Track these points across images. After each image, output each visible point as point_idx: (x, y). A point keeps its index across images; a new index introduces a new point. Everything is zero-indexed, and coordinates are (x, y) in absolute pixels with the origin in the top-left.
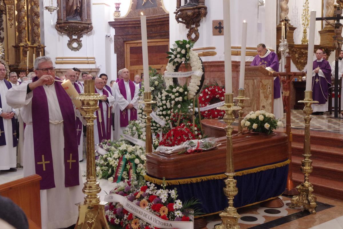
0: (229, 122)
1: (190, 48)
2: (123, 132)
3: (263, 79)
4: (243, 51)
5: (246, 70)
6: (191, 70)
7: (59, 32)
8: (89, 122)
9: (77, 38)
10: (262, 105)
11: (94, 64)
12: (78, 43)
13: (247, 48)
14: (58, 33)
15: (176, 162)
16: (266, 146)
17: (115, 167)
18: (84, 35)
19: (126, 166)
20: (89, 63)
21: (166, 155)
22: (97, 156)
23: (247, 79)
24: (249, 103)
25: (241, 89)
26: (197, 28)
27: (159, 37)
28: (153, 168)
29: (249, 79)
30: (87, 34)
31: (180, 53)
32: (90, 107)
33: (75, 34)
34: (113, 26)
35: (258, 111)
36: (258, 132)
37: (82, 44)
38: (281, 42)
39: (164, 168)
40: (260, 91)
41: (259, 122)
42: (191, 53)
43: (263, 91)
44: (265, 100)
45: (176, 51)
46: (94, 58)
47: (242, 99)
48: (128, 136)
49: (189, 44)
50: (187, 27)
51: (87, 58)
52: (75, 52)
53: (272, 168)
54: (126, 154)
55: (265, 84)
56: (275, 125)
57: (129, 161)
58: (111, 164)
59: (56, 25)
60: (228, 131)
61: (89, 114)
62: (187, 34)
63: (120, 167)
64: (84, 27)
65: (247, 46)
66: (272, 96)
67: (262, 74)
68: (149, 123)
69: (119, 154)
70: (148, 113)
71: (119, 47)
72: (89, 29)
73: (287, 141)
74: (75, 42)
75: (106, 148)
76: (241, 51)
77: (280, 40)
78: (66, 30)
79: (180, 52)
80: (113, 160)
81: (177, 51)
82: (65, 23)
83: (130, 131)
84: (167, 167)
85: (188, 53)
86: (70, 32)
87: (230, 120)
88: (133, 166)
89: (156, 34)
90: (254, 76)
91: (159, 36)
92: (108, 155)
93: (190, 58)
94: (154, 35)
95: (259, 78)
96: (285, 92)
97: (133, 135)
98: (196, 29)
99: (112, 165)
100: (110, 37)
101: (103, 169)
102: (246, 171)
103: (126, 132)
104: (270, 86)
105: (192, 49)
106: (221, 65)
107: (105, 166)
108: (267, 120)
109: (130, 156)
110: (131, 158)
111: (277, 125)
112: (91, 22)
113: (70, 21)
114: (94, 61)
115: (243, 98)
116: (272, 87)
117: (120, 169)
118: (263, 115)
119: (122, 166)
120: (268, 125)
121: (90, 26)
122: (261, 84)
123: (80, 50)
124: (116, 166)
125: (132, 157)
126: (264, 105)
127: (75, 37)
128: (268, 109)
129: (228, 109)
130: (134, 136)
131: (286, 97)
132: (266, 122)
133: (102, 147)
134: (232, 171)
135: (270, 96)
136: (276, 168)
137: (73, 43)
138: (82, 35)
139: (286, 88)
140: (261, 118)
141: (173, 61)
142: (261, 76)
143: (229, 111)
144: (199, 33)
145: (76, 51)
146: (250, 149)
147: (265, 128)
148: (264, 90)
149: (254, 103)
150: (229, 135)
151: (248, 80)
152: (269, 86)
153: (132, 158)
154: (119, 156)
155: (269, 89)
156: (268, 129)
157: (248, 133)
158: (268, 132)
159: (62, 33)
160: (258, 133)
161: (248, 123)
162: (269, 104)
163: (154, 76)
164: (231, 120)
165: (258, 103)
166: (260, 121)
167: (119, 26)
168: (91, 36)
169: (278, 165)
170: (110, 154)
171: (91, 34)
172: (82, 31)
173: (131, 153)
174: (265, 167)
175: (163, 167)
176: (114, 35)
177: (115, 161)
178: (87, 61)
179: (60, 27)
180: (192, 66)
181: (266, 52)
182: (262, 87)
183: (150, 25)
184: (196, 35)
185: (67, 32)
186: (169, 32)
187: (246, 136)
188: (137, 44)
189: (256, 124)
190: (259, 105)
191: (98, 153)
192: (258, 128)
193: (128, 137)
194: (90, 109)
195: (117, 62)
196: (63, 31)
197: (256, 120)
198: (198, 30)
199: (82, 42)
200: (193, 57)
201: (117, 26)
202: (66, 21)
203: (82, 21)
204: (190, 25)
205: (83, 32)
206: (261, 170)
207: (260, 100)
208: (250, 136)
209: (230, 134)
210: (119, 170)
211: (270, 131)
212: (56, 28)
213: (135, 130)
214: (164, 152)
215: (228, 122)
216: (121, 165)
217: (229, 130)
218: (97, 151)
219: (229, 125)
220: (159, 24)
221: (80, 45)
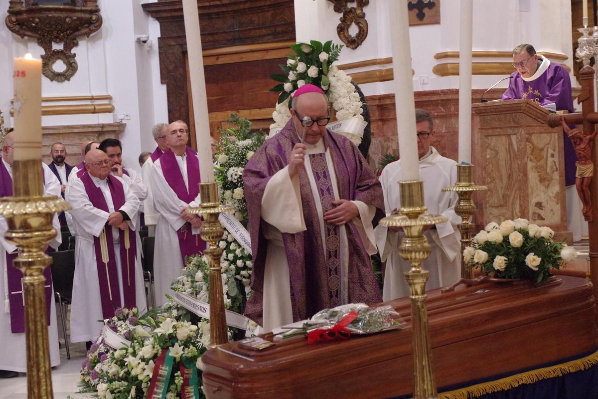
0: (416, 258)
1: (329, 62)
2: (173, 287)
3: (534, 133)
4: (465, 65)
5: (477, 112)
6: (335, 119)
7: (16, 35)
8: (31, 275)
9: (64, 48)
10: (534, 200)
11: (110, 112)
12: (66, 61)
13: (475, 55)
14: (13, 37)
15: (282, 370)
16: (532, 316)
17: (144, 381)
18: (81, 40)
19: (172, 377)
20: (97, 111)
21: (253, 353)
22: (103, 353)
23: (492, 136)
24: (501, 196)
25: (463, 163)
26: (362, 10)
27: (271, 37)
28: (219, 389)
29: (497, 134)
30: (88, 37)
31: (303, 76)
32: (31, 232)
33: (57, 37)
34: (154, 15)
35: (507, 221)
36: (510, 277)
37: (75, 63)
38: (582, 35)
39: (247, 389)
40: (526, 165)
41: (511, 251)
42: (334, 76)
43: (534, 164)
44: (543, 188)
45: (295, 72)
46: (109, 98)
47: (468, 189)
48: (185, 295)
49: (328, 52)
50: (337, 10)
51: (92, 99)
52: (60, 84)
53: (551, 377)
54: (173, 346)
55: (541, 145)
56: (557, 256)
57: (183, 365)
58: (133, 373)
59: (9, 17)
60: (414, 284)
61: (29, 252)
62: (337, 25)
63: (157, 383)
64: (79, 19)
65: (476, 49)
66: (560, 176)
67: (530, 119)
68: (216, 265)
69: (154, 347)
70: (213, 238)
71: (171, 68)
72: (92, 23)
73: (591, 300)
74: (59, 58)
75: (125, 331)
76: (459, 63)
77: (581, 30)
78: (34, 30)
79: (306, 72)
80: (139, 363)
81: (297, 71)
82: (29, 11)
83: (189, 284)
84: (257, 385)
85: (326, 75)
86: (46, 34)
87: (416, 252)
88: (191, 376)
89: (264, 31)
90: (510, 127)
91: (269, 35)
92: (127, 350)
93: (332, 89)
94: (258, 32)
95: (522, 131)
96: (583, 167)
97: (196, 293)
98: (358, 12)
99: (136, 378)
100: (148, 42)
101: (116, 389)
102: (481, 386)
103: (180, 286)
104: (554, 150)
105: (335, 64)
106: (426, 101)
107: (120, 379)
108: (532, 244)
109: (183, 350)
110: (187, 356)
111: (560, 258)
112: (97, 6)
113: (41, 6)
114: (110, 104)
115: (469, 186)
116: (559, 152)
117: (158, 387)
118: (521, 231)
119: (164, 379)
120: (534, 260)
121: (94, 17)
122: (528, 147)
123: (72, 79)
124: (147, 379)
125: (188, 353)
126: (540, 201)
127: (57, 47)
128: (552, 210)
129: (408, 223)
130: (198, 296)
131: (586, 179)
132: (531, 250)
133: (115, 329)
134: (430, 392)
135: (556, 176)
136: (564, 375)
137: (53, 63)
138: (75, 41)
139: (585, 157)
140: (516, 240)
141: (289, 97)
142: (529, 126)
143: (413, 228)
144: (366, 22)
145: (62, 81)
146: (489, 326)
147: (528, 267)
148: (539, 161)
149: (512, 198)
150: (417, 294)
151: (494, 138)
152: (551, 151)
153: (190, 355)
154: (155, 352)
155: (552, 159)
156: (537, 269)
157: (482, 282)
158: (538, 276)
159: (23, 38)
160: (510, 280)
161: (481, 256)
162: (555, 198)
163: (245, 138)
164: (419, 253)
165: (524, 197)
166: (513, 248)
167: (169, 15)
168: (99, 44)
169: (570, 367)
170: (134, 348)
171: (100, 37)
172: (76, 29)
173: (187, 343)
174: (534, 372)
175: (246, 386)
176: (159, 38)
177: (146, 367)
178: (92, 105)
179: (20, 23)
180: (336, 109)
181: (539, 65)
182: (532, 154)
183: (247, 7)
184: (360, 28)
185: (38, 36)
186: (294, 22)
187: (477, 290)
188: (217, 59)
189: (503, 258)
190: (528, 201)
191: (105, 344)
192: (508, 267)
193: (184, 300)
194: (31, 237)
195: (169, 106)
196: (27, 33)
197: (503, 246)
198: (364, 14)
199: (76, 58)
200: (338, 84)
201: (164, 15)
202: (34, 7)
203: (75, 5)
204: (344, 3)
205: (77, 33)
206: (520, 383)
207: (527, 188)
208: (487, 291)
209: (419, 291)
210: (155, 390)
211: (542, 275)
212: (9, 24)
213: (202, 279)
214: (248, 345)
215: (411, 259)
216: (161, 376)
217: (416, 281)
218: (103, 341)
219: (415, 266)
220: (269, 5)
221: (72, 68)
